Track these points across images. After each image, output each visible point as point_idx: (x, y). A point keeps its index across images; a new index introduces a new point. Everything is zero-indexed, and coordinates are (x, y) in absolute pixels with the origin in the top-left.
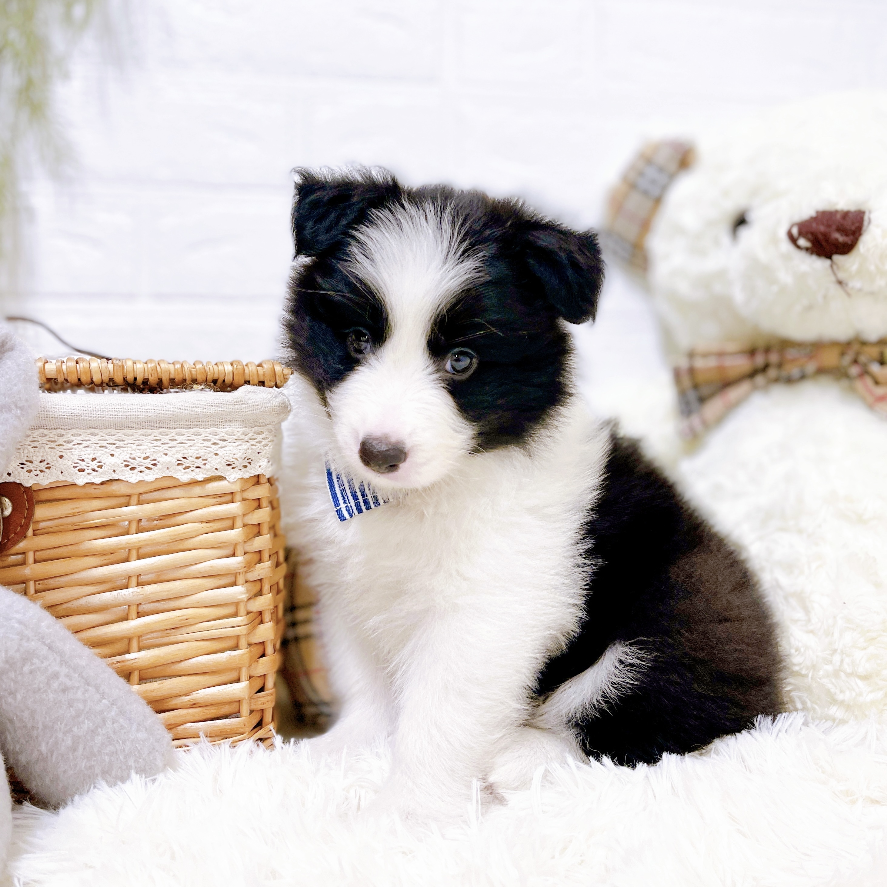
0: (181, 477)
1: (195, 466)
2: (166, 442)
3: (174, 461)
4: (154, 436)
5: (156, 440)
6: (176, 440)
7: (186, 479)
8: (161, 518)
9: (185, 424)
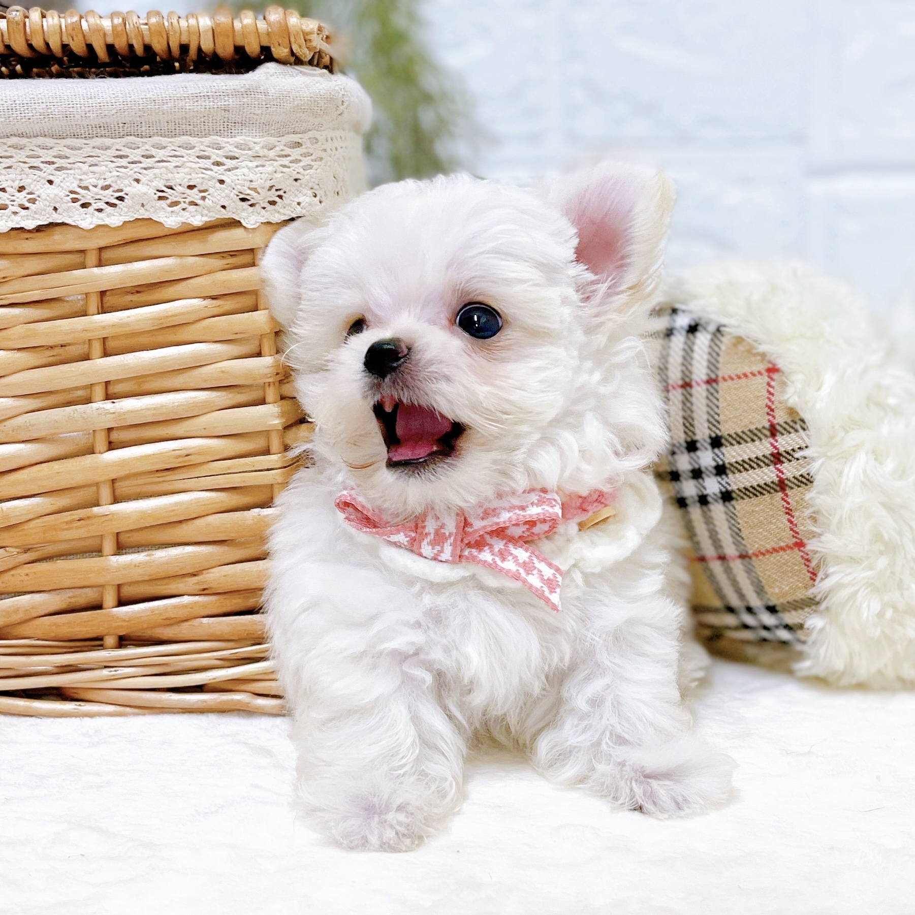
0: (165, 219)
1: (187, 201)
2: (136, 159)
3: (152, 191)
4: (117, 150)
5: (121, 157)
6: (153, 157)
7: (173, 224)
8: (138, 289)
9: (166, 128)
